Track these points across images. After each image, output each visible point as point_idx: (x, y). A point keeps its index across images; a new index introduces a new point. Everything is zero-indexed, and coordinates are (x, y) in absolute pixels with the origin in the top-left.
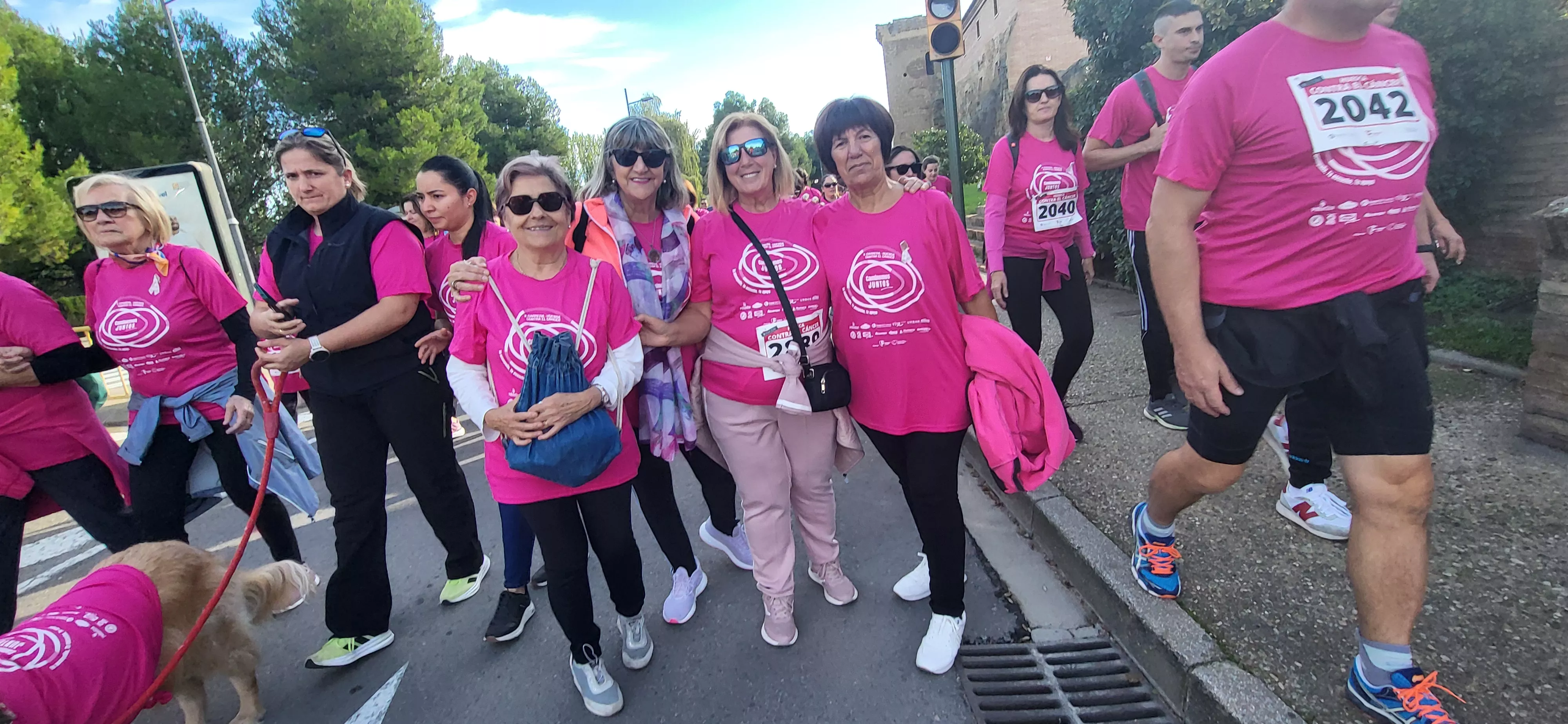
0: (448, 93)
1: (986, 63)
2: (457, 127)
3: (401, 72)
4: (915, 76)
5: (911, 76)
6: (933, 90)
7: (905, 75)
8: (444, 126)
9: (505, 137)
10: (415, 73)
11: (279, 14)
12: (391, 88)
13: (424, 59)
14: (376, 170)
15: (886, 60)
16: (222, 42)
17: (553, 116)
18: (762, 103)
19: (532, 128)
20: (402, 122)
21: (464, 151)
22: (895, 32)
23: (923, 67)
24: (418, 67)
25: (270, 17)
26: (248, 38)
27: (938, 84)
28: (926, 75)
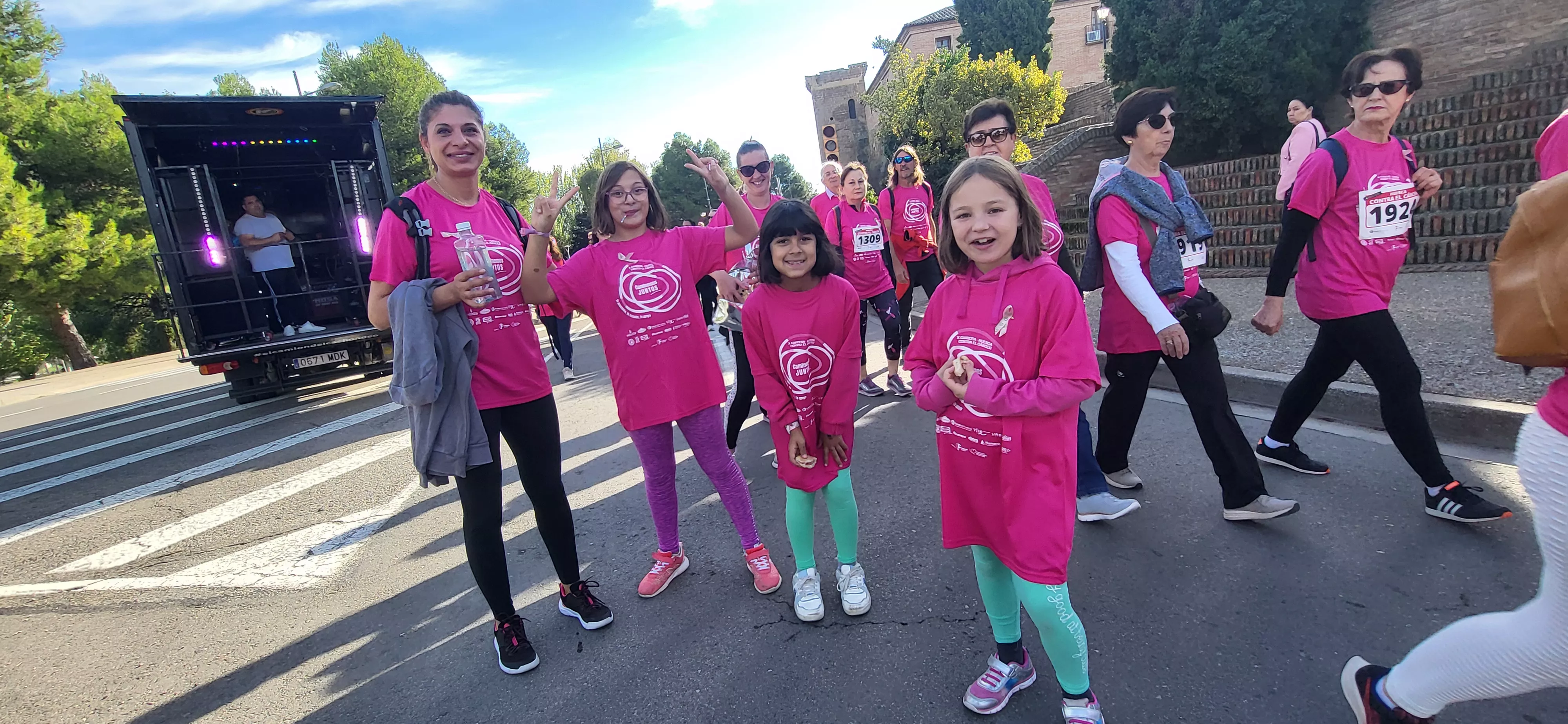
4: (840, 120)
5: (837, 119)
6: (856, 131)
7: (832, 119)
15: (815, 106)
17: (523, 158)
18: (707, 141)
19: (503, 170)
22: (821, 82)
23: (846, 112)
27: (860, 127)
28: (849, 119)
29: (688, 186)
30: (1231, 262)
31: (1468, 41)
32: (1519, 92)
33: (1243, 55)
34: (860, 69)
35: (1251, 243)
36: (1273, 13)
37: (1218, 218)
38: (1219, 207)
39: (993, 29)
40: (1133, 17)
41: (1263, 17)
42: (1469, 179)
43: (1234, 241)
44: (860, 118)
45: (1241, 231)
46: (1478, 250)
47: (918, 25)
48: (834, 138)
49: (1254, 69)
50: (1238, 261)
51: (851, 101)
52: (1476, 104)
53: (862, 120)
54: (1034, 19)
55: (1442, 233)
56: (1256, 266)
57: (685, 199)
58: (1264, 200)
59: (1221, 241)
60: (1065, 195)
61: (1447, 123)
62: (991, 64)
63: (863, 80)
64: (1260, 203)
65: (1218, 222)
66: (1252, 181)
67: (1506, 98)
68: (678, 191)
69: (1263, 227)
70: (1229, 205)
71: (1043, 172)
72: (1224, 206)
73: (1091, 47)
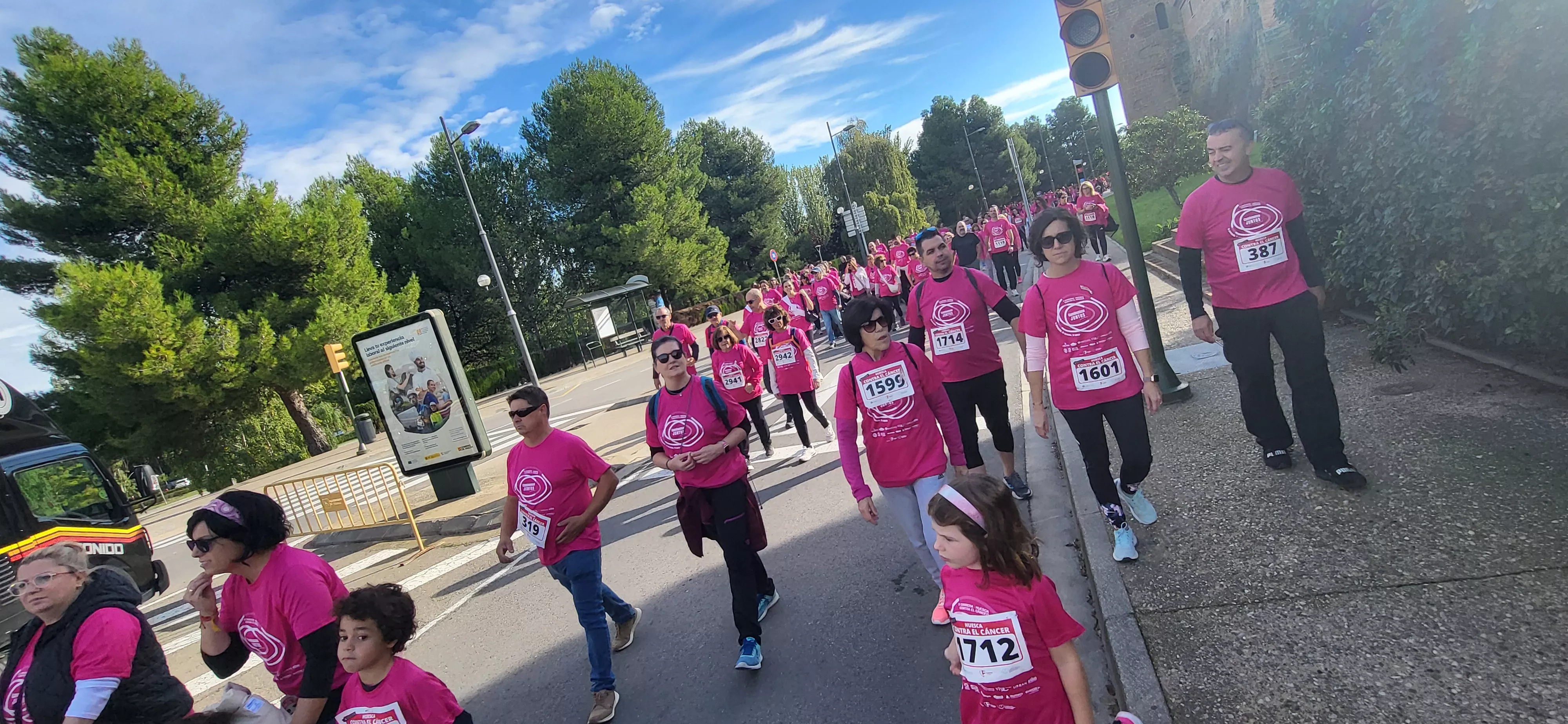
0: (670, 165)
2: (679, 194)
3: (631, 154)
4: (1147, 33)
6: (1169, 44)
7: (1132, 36)
8: (668, 195)
9: (727, 188)
10: (642, 152)
11: (537, 126)
12: (624, 170)
13: (649, 139)
14: (618, 245)
16: (500, 159)
17: (768, 159)
18: (972, 101)
19: (751, 174)
20: (635, 198)
21: (687, 214)
23: (1153, 22)
24: (643, 147)
25: (531, 130)
26: (519, 152)
27: (1175, 38)
28: (1158, 31)
44: (1174, 26)
51: (1160, 7)
53: (1178, 28)
57: (951, 172)
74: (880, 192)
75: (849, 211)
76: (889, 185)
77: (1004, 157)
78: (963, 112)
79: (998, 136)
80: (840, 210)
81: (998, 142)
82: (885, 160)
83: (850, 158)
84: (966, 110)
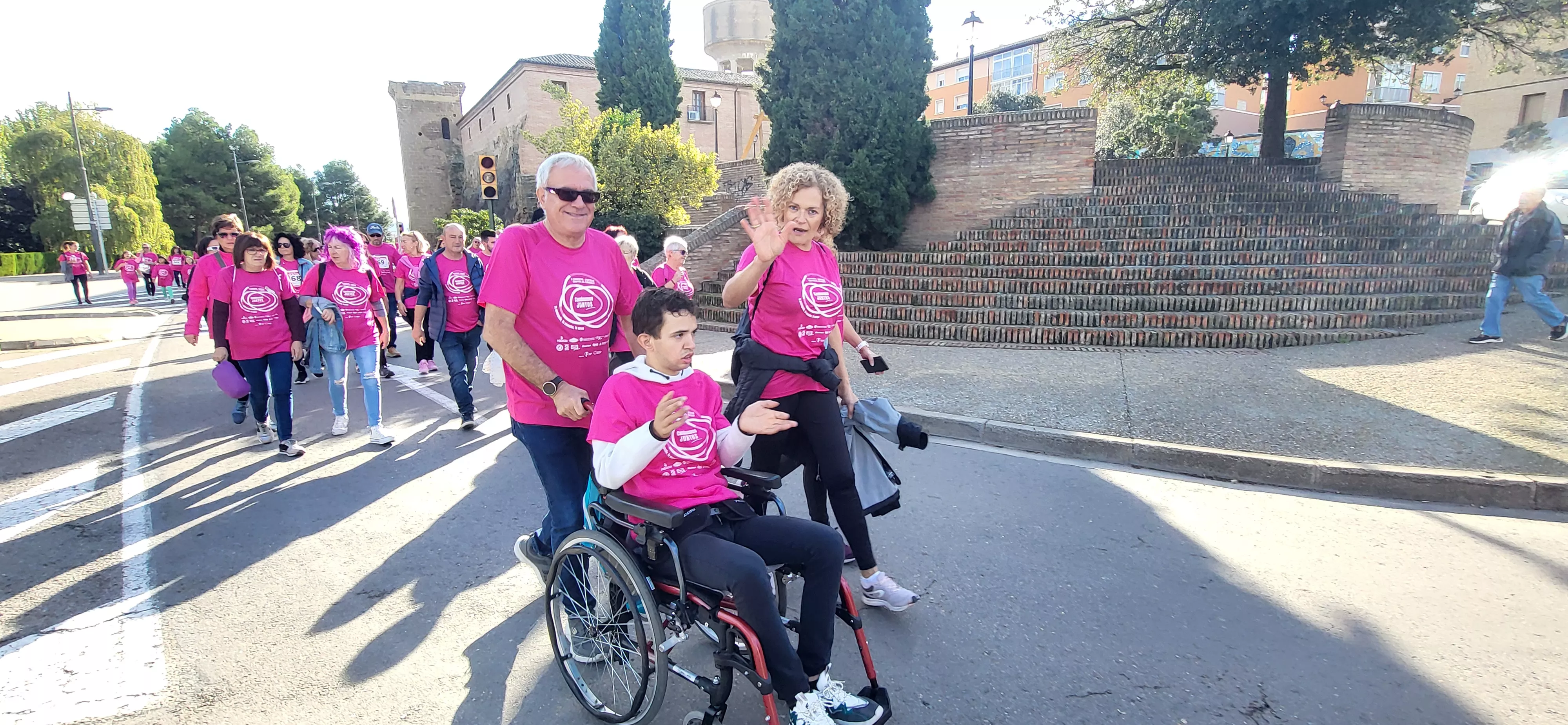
1: (501, 144)
4: (432, 137)
5: (428, 136)
6: (449, 152)
7: (420, 134)
15: (400, 116)
22: (409, 92)
23: (438, 130)
27: (454, 149)
28: (442, 139)
29: (207, 177)
30: (872, 332)
31: (984, 195)
32: (1016, 235)
33: (866, 176)
34: (457, 88)
35: (882, 318)
36: (883, 151)
37: (856, 296)
38: (852, 287)
39: (632, 94)
40: (788, 128)
41: (878, 152)
42: (1001, 288)
43: (871, 315)
44: (455, 140)
45: (875, 308)
46: (1015, 335)
47: (533, 62)
48: (493, 170)
49: (871, 188)
50: (877, 330)
51: (445, 121)
52: (995, 238)
53: (458, 143)
54: (668, 95)
55: (994, 323)
56: (888, 335)
57: (202, 193)
58: (884, 286)
59: (861, 314)
60: (727, 260)
61: (982, 249)
62: (659, 133)
63: (459, 103)
64: (882, 288)
65: (856, 299)
66: (873, 270)
67: (1009, 237)
68: (191, 181)
69: (890, 307)
70: (860, 286)
71: (710, 239)
72: (856, 287)
73: (692, 125)
74: (110, 189)
75: (85, 201)
76: (124, 184)
77: (273, 196)
78: (228, 136)
79: (266, 174)
80: (69, 196)
81: (267, 181)
82: (125, 156)
83: (67, 138)
84: (231, 135)
